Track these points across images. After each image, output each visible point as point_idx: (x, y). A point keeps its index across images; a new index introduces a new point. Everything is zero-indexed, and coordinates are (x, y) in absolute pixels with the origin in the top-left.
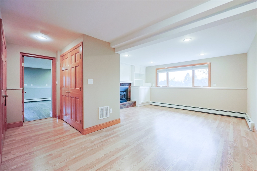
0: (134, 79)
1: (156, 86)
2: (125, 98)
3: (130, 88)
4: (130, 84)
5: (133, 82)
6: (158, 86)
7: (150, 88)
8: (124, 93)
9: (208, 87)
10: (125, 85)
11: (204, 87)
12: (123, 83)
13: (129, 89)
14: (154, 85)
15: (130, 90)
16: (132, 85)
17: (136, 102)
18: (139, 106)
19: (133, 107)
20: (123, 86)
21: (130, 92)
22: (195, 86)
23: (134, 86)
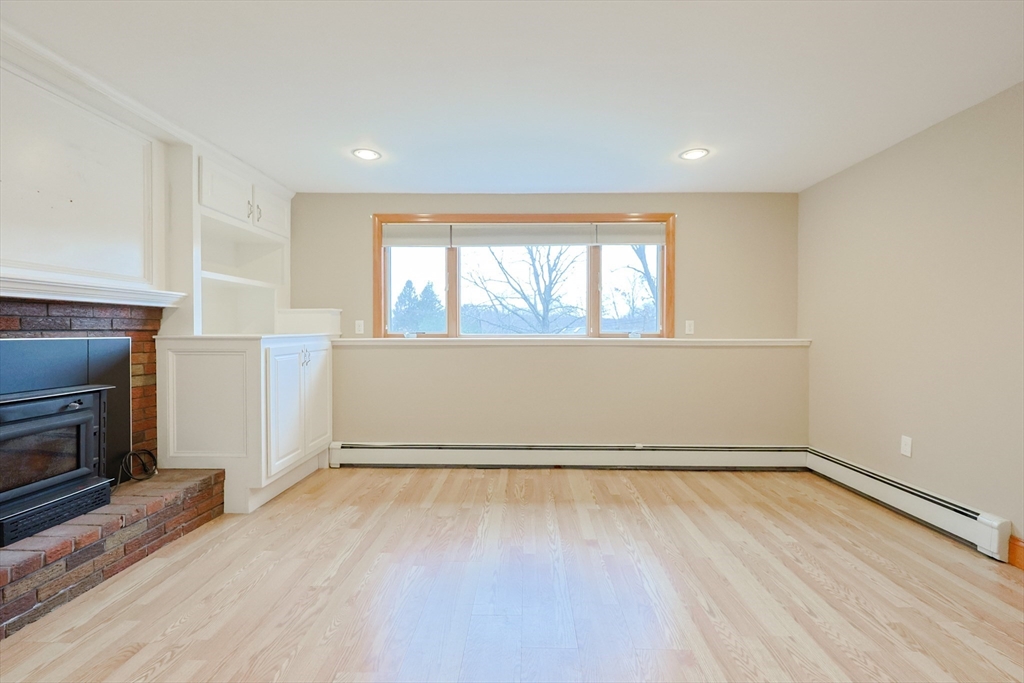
0: (199, 274)
1: (377, 334)
2: (84, 470)
3: (153, 351)
4: (154, 315)
5: (189, 299)
6: (386, 336)
7: (334, 347)
8: (63, 411)
9: (659, 336)
10: (88, 323)
11: (642, 336)
12: (48, 303)
13: (143, 358)
14: (361, 326)
15: (151, 371)
16: (167, 329)
17: (220, 475)
18: (253, 504)
19: (187, 530)
20: (43, 330)
21: (149, 394)
22: (602, 331)
23: (198, 331)
